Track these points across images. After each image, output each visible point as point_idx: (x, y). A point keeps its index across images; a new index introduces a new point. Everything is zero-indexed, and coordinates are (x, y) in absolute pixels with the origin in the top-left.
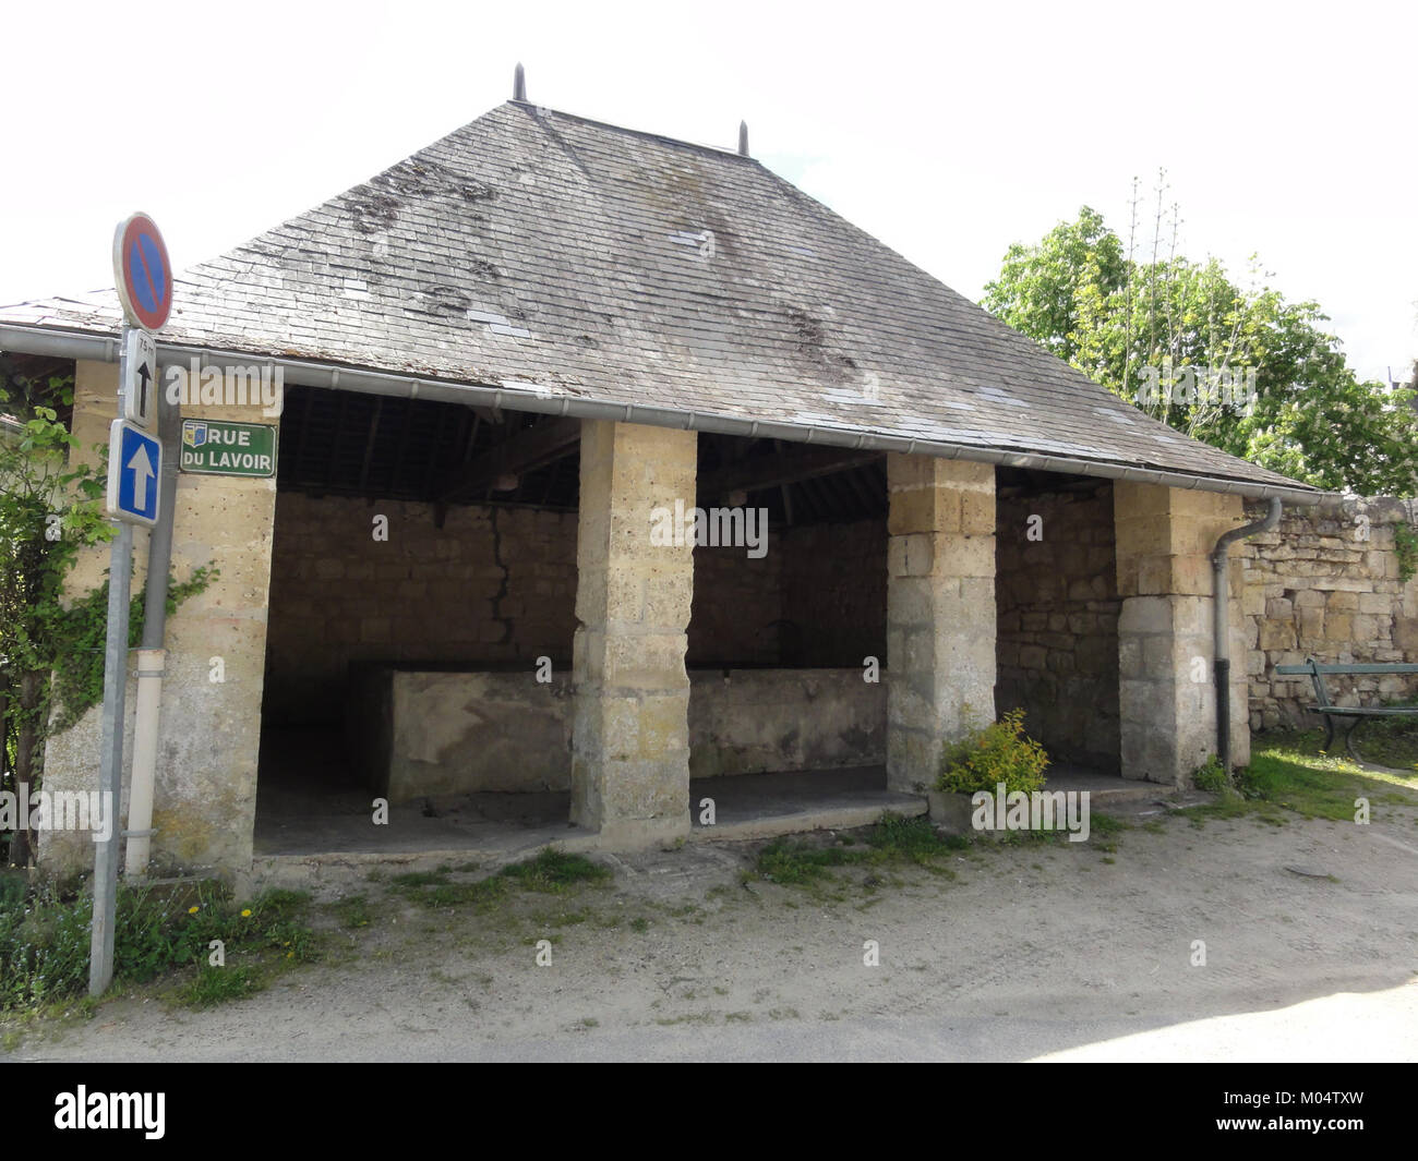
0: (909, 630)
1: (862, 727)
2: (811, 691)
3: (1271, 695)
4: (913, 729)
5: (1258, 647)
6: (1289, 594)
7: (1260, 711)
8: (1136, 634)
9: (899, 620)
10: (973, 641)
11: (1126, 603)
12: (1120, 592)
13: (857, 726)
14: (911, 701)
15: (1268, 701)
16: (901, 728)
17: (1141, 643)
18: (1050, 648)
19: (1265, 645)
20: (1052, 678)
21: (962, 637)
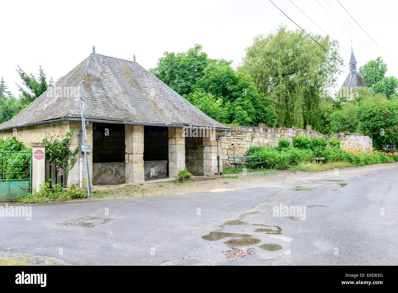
0: (172, 153)
1: (161, 171)
2: (153, 165)
3: (229, 163)
4: (174, 168)
5: (227, 154)
6: (232, 145)
7: (227, 166)
8: (205, 152)
9: (171, 151)
10: (182, 154)
11: (204, 148)
12: (203, 146)
13: (160, 171)
14: (173, 164)
15: (229, 164)
16: (171, 168)
17: (207, 154)
18: (193, 156)
19: (229, 154)
20: (193, 161)
21: (180, 154)
